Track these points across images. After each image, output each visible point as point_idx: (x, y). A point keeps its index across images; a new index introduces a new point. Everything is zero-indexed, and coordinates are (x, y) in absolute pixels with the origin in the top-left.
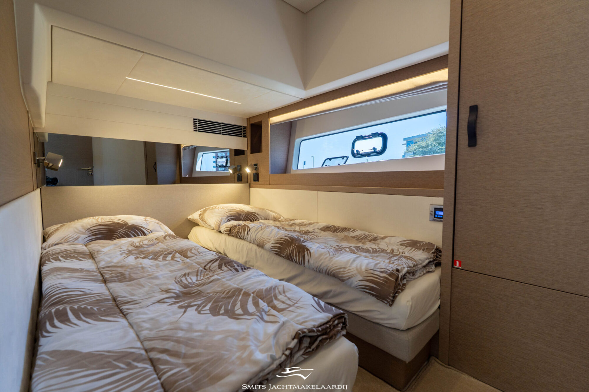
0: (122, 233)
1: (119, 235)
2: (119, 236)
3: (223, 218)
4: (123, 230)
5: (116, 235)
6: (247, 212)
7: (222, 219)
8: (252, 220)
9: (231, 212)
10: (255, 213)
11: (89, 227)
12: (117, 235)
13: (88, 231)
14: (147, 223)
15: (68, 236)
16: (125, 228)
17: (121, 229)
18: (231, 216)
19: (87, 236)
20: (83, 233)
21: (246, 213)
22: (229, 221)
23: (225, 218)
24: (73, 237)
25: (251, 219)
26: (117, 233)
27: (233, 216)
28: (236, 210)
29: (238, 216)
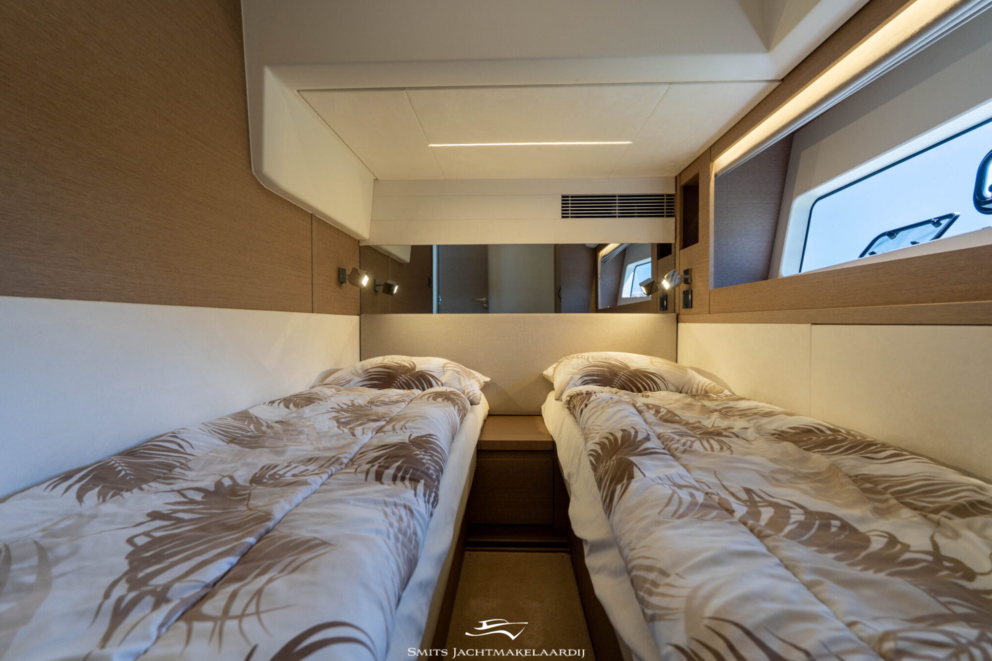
0: (402, 381)
1: (398, 384)
2: (398, 386)
3: (574, 376)
4: (406, 378)
5: (395, 383)
6: (633, 370)
7: (572, 378)
8: (642, 389)
9: (597, 366)
10: (652, 374)
11: (369, 367)
12: (397, 384)
13: (365, 373)
14: (443, 371)
15: (341, 377)
16: (409, 375)
17: (404, 376)
18: (593, 375)
19: (361, 380)
20: (358, 375)
21: (631, 372)
22: (585, 383)
23: (580, 376)
24: (345, 379)
25: (640, 385)
26: (397, 381)
27: (597, 375)
28: (610, 363)
29: (610, 377)
